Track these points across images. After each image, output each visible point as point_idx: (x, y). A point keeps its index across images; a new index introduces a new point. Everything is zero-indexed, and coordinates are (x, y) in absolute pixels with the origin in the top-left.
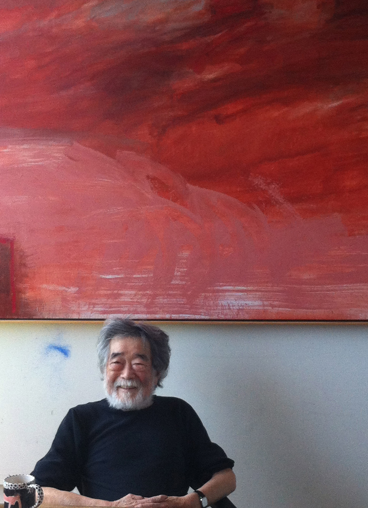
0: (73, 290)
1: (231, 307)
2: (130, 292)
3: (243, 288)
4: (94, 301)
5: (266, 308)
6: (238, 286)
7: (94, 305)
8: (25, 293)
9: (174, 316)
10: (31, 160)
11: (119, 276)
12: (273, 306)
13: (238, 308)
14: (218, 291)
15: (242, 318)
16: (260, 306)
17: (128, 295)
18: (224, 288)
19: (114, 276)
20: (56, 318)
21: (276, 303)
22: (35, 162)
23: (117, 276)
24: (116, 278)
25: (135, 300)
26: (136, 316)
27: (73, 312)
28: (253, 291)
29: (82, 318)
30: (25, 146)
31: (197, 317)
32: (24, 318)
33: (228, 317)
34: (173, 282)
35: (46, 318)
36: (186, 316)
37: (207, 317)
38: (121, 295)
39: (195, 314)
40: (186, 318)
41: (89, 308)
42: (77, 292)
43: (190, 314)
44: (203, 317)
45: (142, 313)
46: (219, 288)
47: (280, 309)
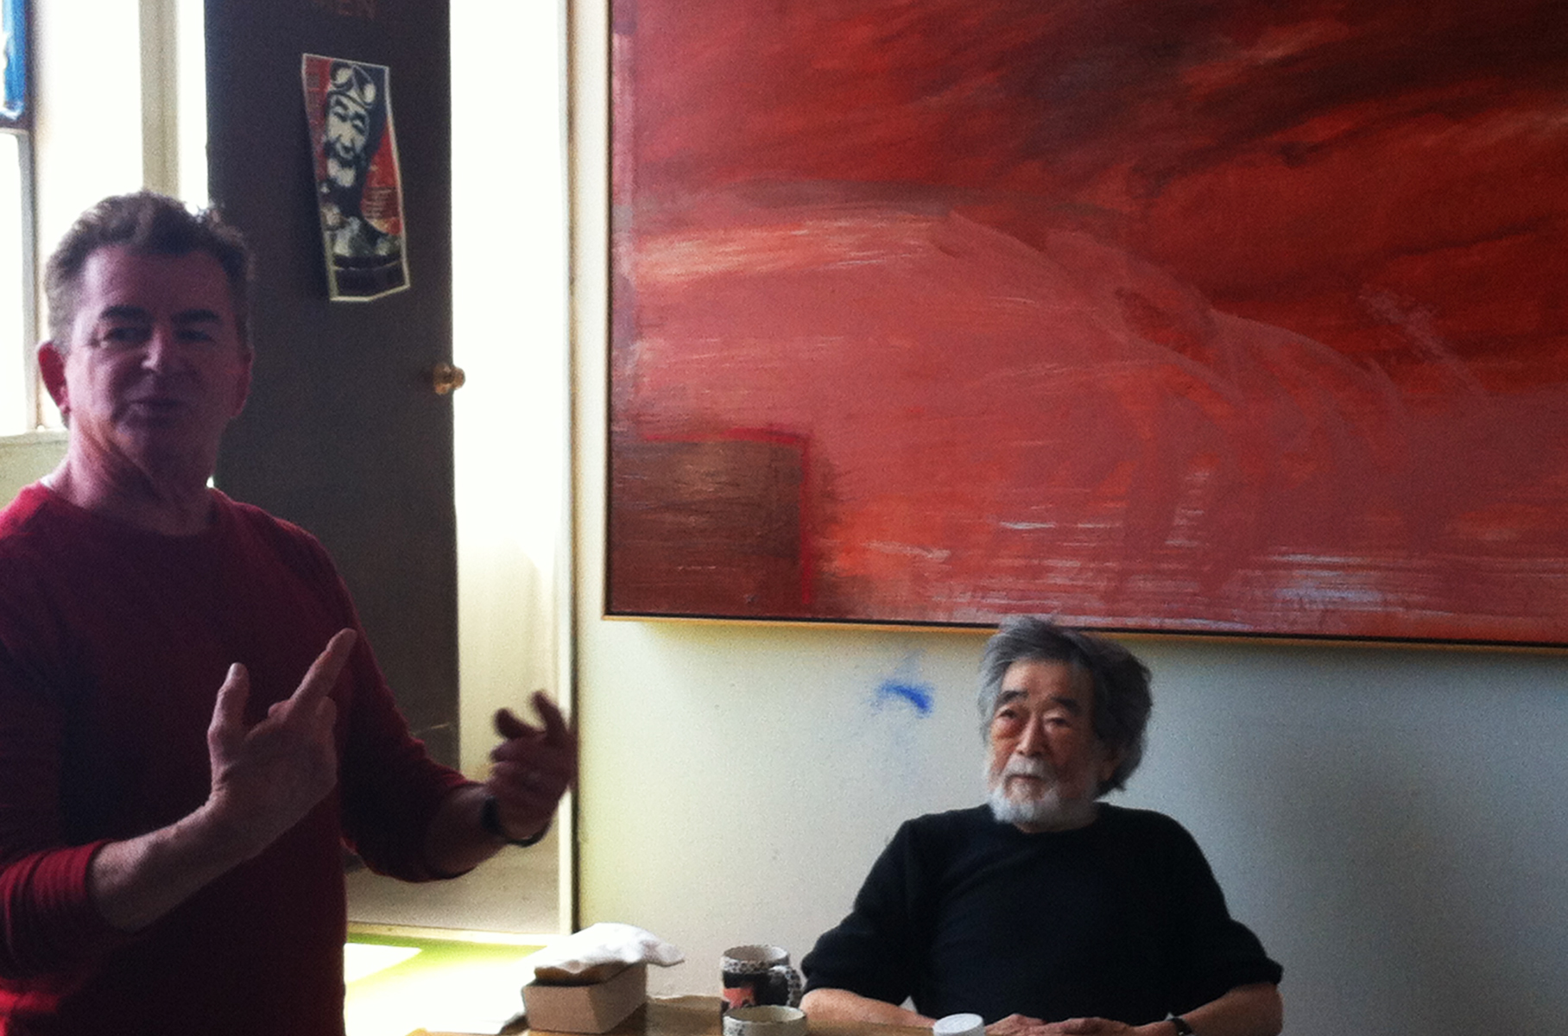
0: (939, 554)
1: (1307, 606)
2: (1069, 564)
3: (1336, 559)
4: (985, 582)
5: (1391, 609)
6: (1325, 554)
7: (986, 591)
8: (831, 560)
9: (1170, 623)
10: (853, 254)
11: (1043, 526)
12: (1408, 606)
13: (1322, 607)
14: (1276, 566)
15: (1333, 631)
16: (1376, 604)
17: (1063, 569)
18: (1292, 558)
19: (1033, 524)
20: (899, 619)
21: (1416, 598)
22: (862, 259)
23: (1038, 526)
24: (1037, 530)
25: (1080, 583)
26: (1082, 621)
27: (937, 606)
28: (1360, 567)
29: (958, 621)
30: (843, 223)
31: (1224, 626)
32: (829, 617)
33: (1299, 629)
34: (1169, 542)
35: (875, 618)
36: (1198, 624)
37: (1247, 628)
38: (1050, 570)
39: (1217, 618)
40: (1199, 627)
41: (973, 597)
42: (946, 561)
43: (1207, 619)
44: (1238, 627)
45: (1094, 613)
46: (1276, 558)
47: (1428, 612)
